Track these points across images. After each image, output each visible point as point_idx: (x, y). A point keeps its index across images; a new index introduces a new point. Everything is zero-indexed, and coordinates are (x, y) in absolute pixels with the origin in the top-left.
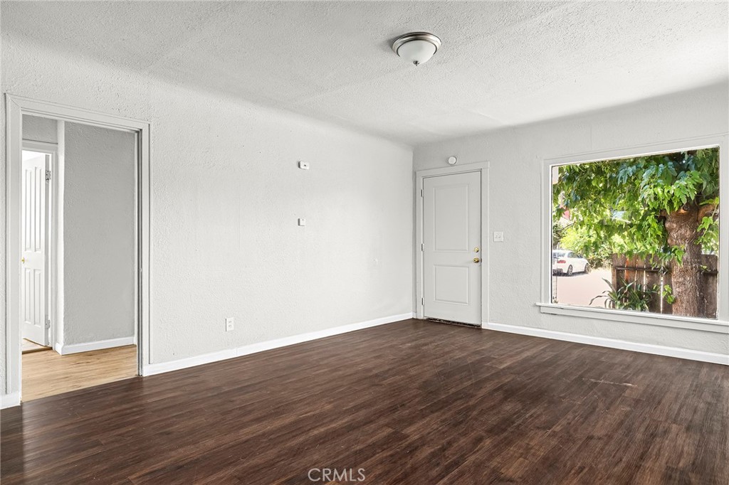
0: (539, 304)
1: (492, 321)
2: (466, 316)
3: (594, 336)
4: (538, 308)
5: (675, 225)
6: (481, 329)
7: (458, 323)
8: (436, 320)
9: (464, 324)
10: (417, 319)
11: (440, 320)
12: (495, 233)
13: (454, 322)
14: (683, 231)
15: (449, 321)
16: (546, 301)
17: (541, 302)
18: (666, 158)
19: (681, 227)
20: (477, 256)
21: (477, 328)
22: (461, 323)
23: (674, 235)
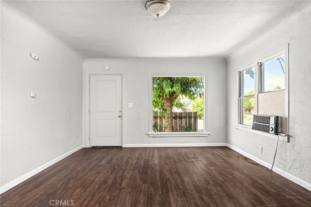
0: (148, 133)
1: (128, 143)
2: (114, 142)
3: (169, 143)
4: (148, 135)
5: (166, 102)
6: (122, 148)
7: (110, 146)
8: (97, 147)
9: (113, 146)
10: (86, 148)
11: (100, 147)
12: (129, 103)
13: (107, 147)
14: (168, 104)
15: (105, 146)
16: (151, 132)
17: (149, 132)
18: (167, 79)
19: (167, 102)
20: (120, 114)
21: (120, 148)
22: (111, 146)
23: (165, 105)
